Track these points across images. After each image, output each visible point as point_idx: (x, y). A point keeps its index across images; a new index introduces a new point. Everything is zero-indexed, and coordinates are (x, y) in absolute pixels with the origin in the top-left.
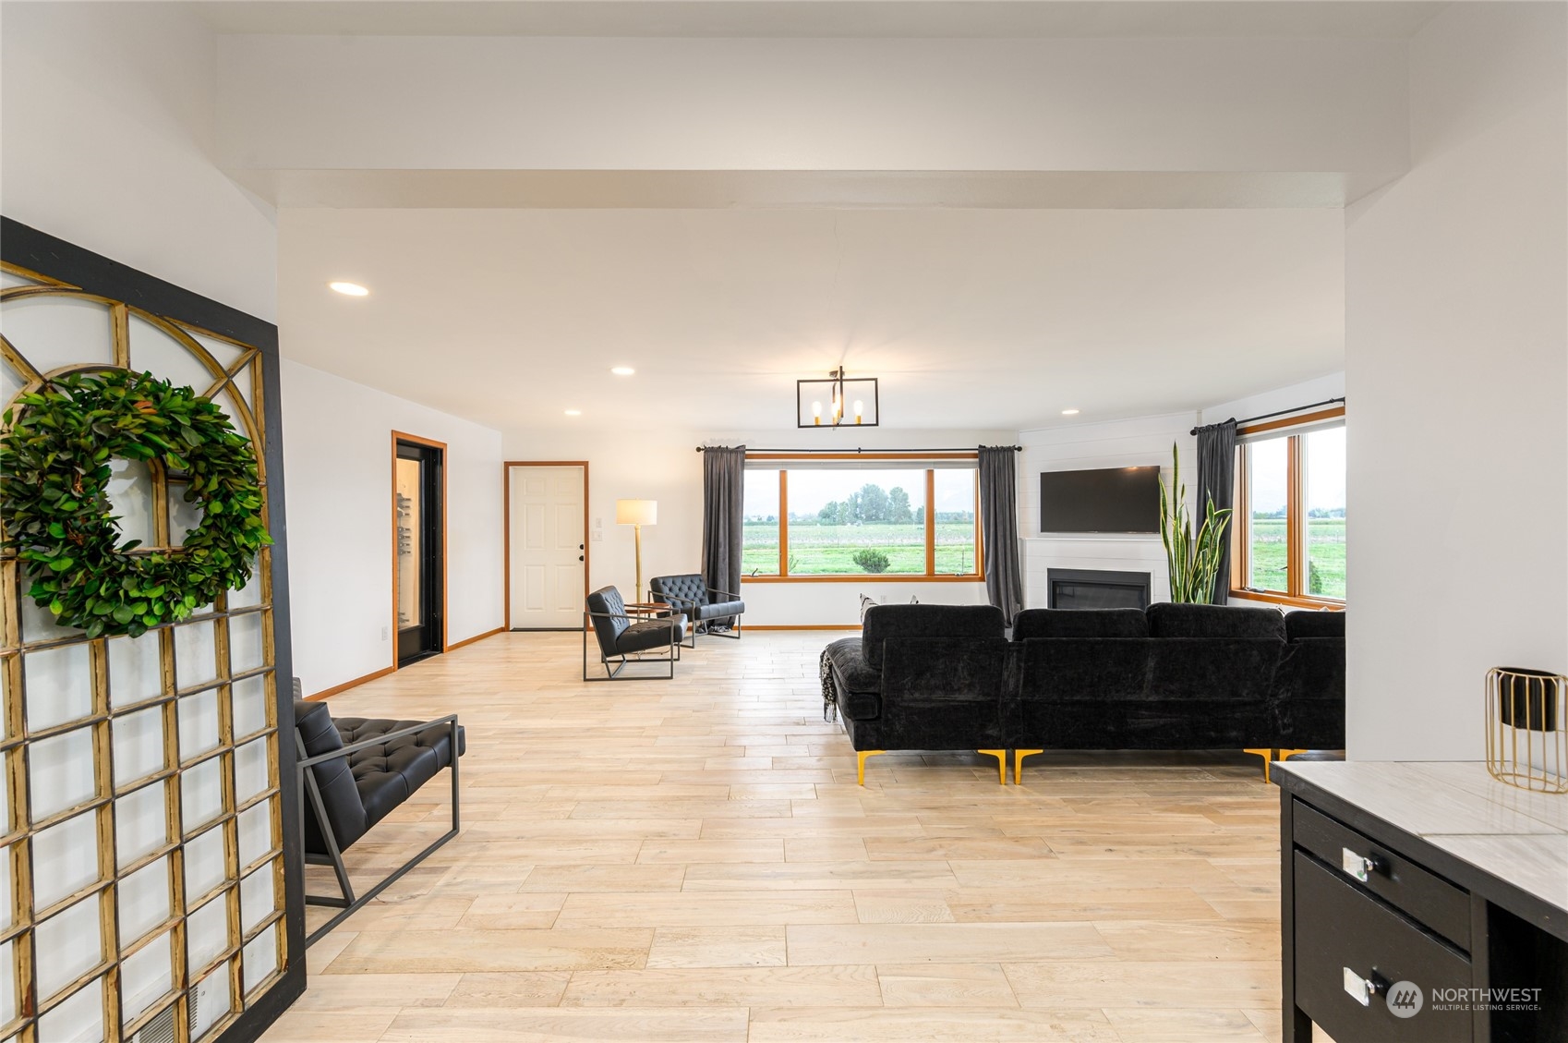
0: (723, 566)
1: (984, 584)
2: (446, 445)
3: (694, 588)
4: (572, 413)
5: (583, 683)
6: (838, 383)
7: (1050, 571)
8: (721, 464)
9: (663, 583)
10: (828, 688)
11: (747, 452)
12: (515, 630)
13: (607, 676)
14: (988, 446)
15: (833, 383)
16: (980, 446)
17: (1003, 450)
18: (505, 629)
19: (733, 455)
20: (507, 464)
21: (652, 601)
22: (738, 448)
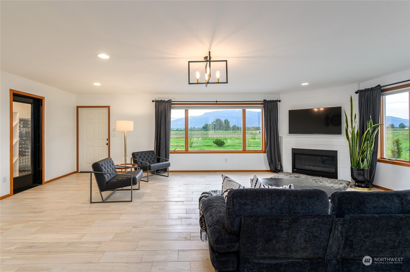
0: (163, 147)
1: (266, 154)
2: (44, 98)
3: (150, 156)
4: (97, 84)
5: (89, 205)
6: (208, 63)
7: (293, 149)
8: (162, 107)
9: (137, 155)
10: (202, 222)
11: (172, 102)
12: (81, 172)
13: (101, 201)
14: (267, 100)
15: (206, 63)
16: (264, 100)
17: (273, 101)
18: (77, 172)
19: (167, 103)
20: (78, 107)
21: (132, 163)
22: (168, 101)
